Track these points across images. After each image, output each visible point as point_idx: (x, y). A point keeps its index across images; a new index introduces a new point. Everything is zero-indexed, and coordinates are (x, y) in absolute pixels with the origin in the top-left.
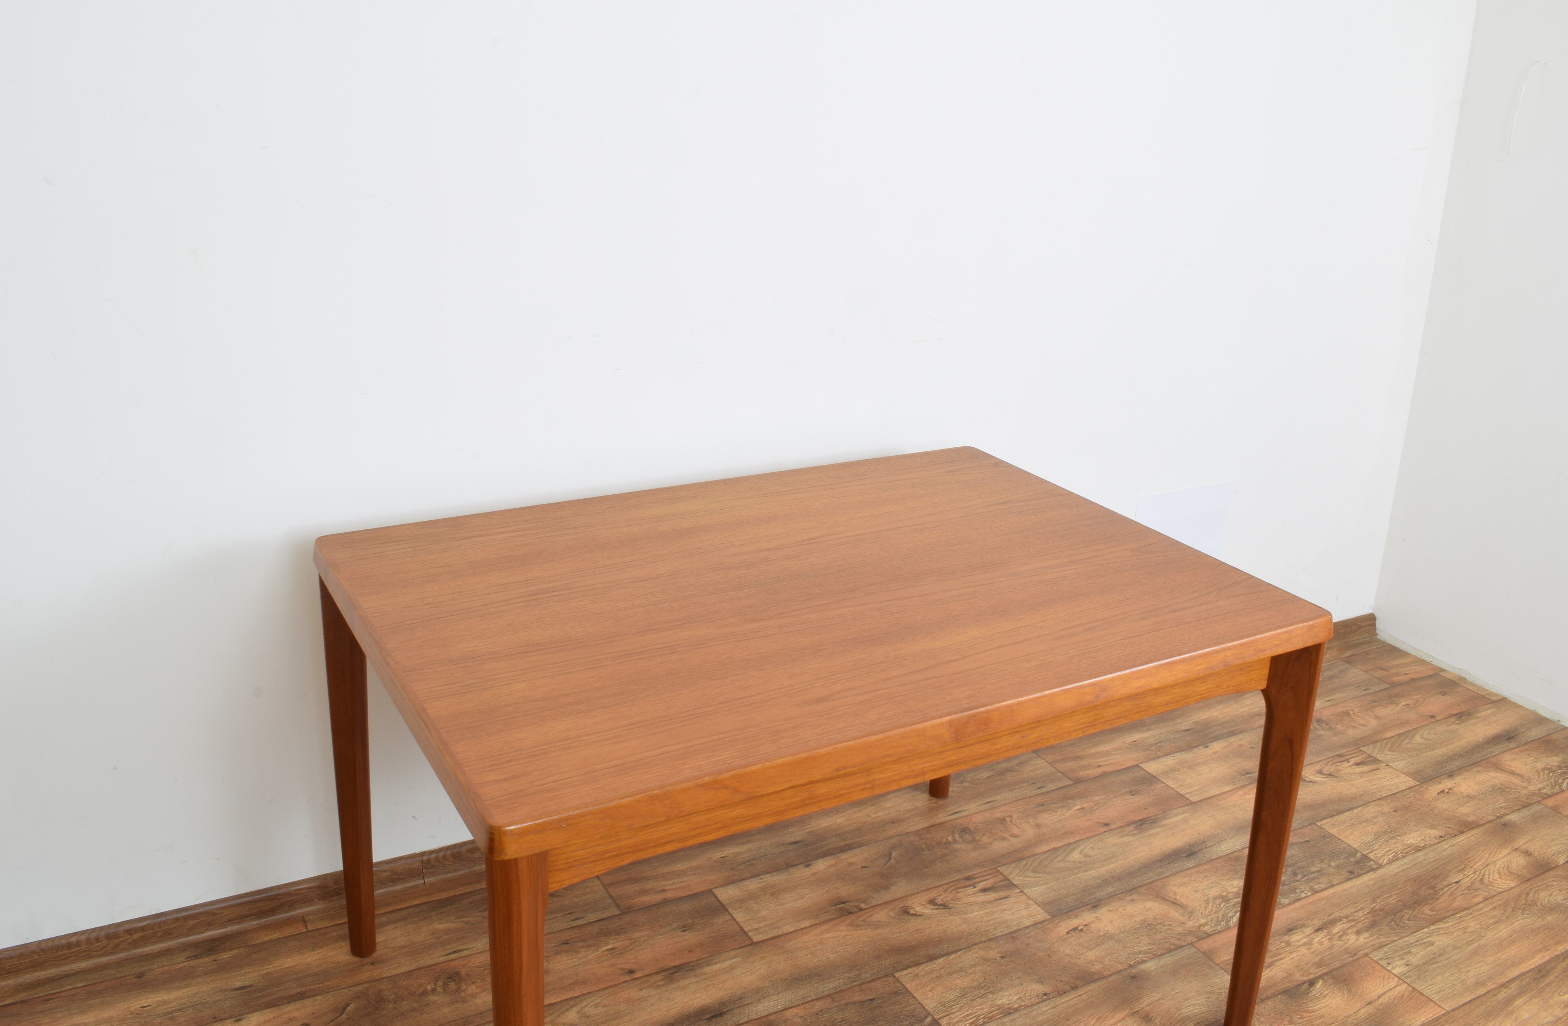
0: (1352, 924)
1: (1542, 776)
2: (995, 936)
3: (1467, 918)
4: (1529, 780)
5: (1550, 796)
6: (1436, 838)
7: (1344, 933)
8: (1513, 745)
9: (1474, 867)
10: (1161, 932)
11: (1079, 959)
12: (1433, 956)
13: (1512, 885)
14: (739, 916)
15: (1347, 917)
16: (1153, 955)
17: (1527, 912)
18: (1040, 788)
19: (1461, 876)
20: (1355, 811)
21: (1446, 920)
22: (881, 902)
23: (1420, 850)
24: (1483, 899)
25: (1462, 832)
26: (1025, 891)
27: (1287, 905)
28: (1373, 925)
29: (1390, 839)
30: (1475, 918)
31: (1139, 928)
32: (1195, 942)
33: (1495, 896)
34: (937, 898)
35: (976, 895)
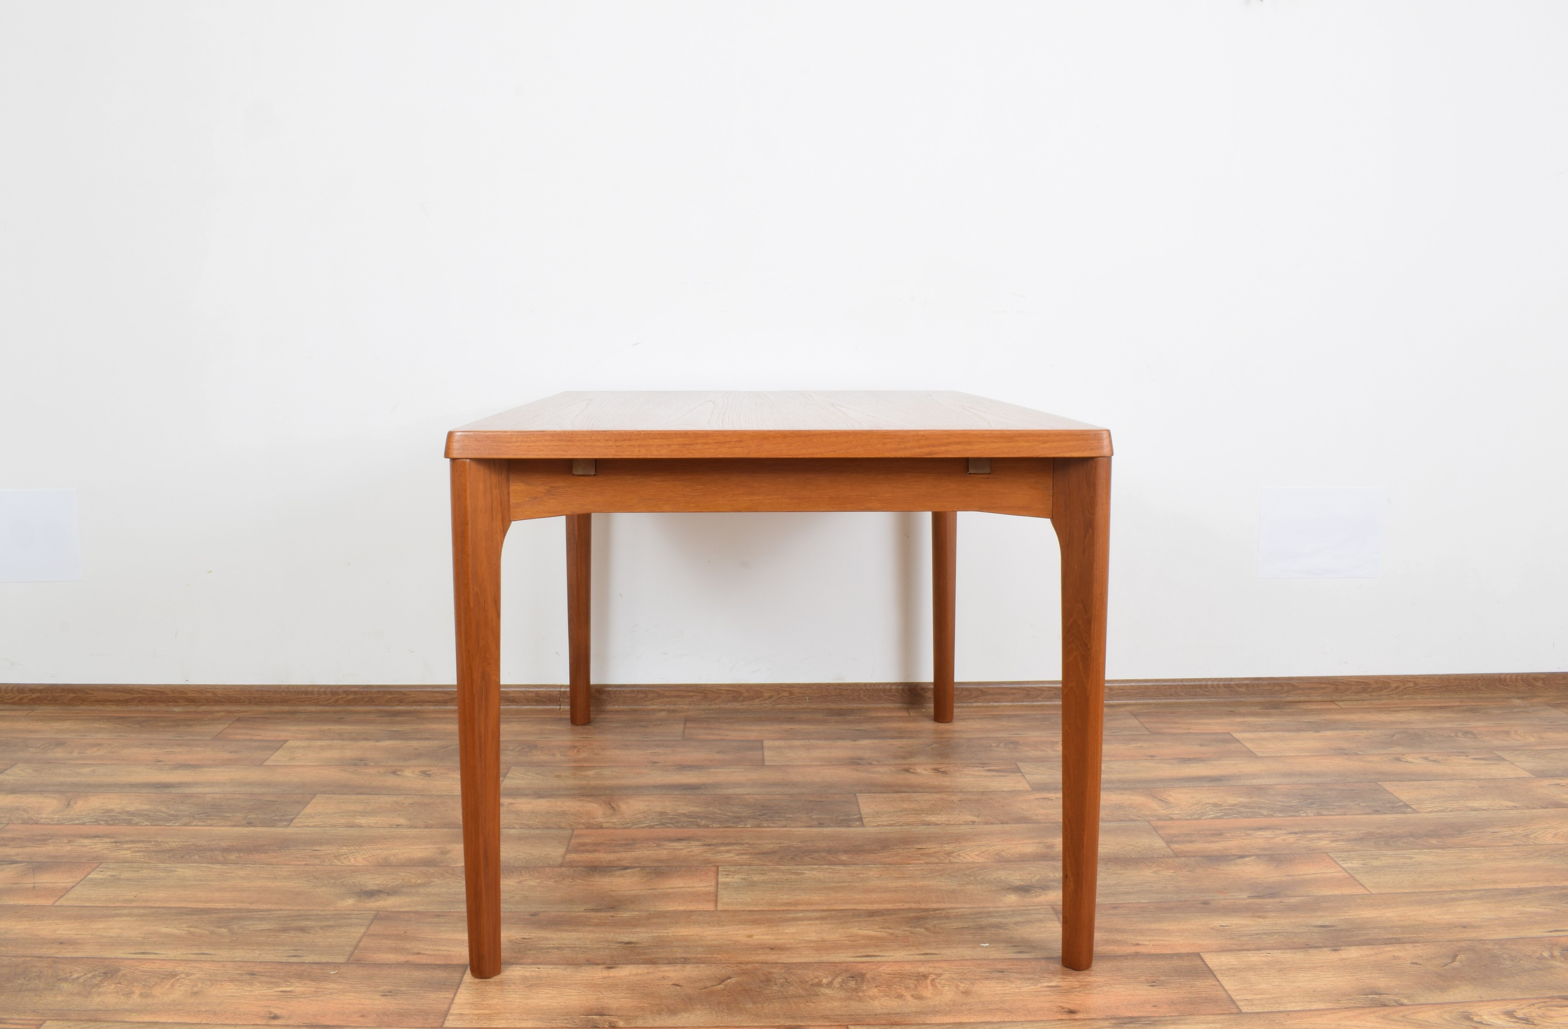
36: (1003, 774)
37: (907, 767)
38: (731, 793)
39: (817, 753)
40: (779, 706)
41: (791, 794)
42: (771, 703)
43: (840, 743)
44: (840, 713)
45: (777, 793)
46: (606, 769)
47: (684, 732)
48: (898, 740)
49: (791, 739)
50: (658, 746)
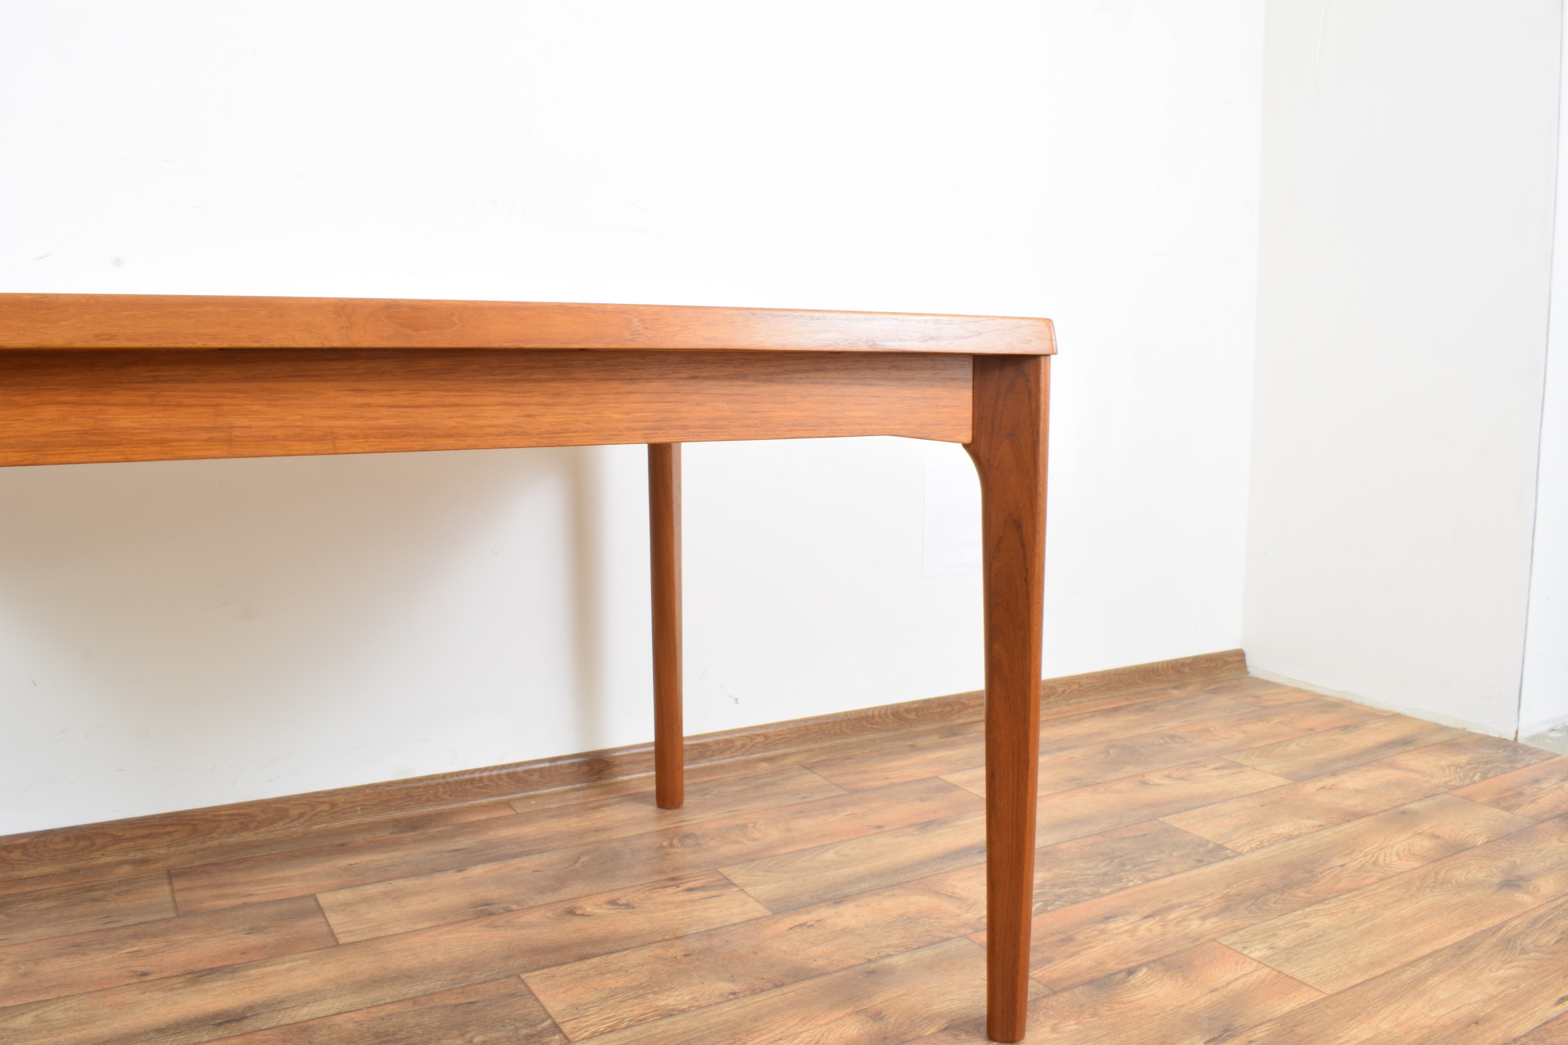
0: (1197, 909)
1: (1448, 771)
2: (685, 934)
3: (1356, 899)
4: (1432, 776)
5: (1458, 787)
6: (1314, 827)
7: (1184, 918)
8: (1410, 748)
9: (1364, 851)
10: (924, 925)
11: (797, 955)
12: (1309, 938)
13: (1416, 865)
14: (334, 919)
15: (1189, 903)
16: (906, 948)
17: (1438, 890)
18: (804, 798)
19: (1347, 860)
20: (1210, 807)
21: (1327, 902)
22: (541, 903)
23: (1292, 838)
24: (1377, 880)
25: (1349, 821)
26: (746, 890)
27: (1107, 894)
28: (1226, 909)
29: (1254, 830)
30: (1366, 899)
31: (894, 921)
32: (970, 934)
33: (1393, 876)
34: (621, 898)
35: (677, 894)
36: (713, 893)
37: (567, 905)
38: (307, 1018)
39: (415, 905)
40: (317, 827)
41: (413, 998)
42: (302, 824)
43: (440, 879)
44: (414, 824)
45: (388, 1000)
46: (53, 1007)
47: (174, 901)
48: (525, 858)
49: (360, 885)
50: (136, 936)
